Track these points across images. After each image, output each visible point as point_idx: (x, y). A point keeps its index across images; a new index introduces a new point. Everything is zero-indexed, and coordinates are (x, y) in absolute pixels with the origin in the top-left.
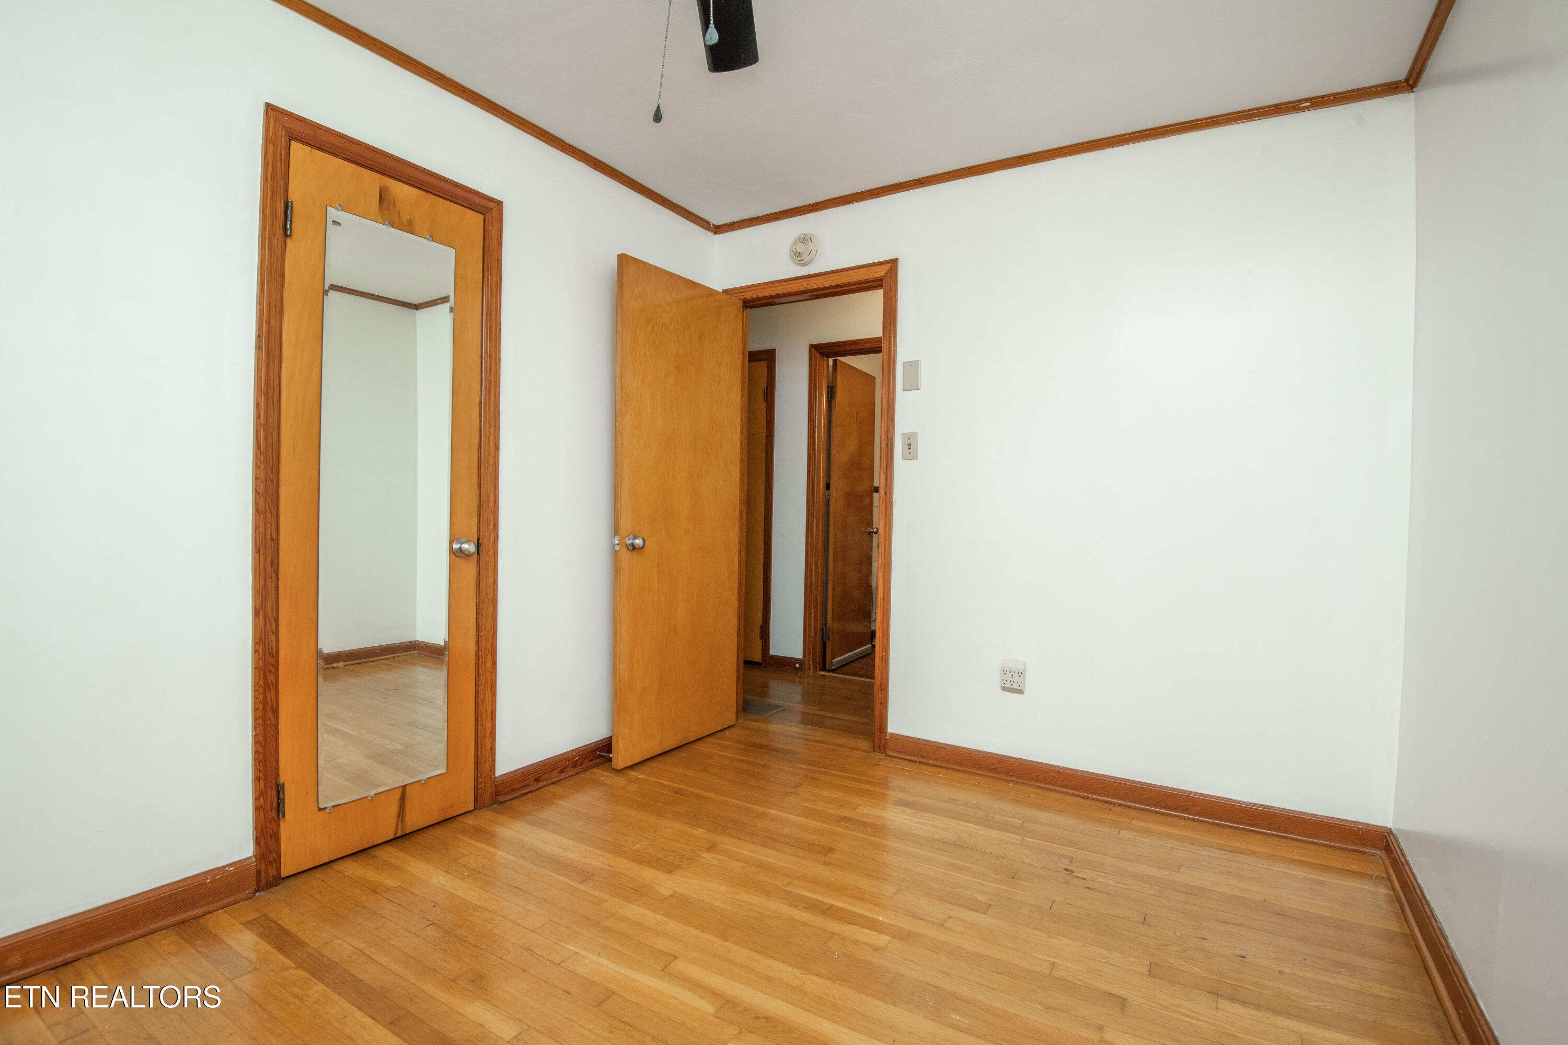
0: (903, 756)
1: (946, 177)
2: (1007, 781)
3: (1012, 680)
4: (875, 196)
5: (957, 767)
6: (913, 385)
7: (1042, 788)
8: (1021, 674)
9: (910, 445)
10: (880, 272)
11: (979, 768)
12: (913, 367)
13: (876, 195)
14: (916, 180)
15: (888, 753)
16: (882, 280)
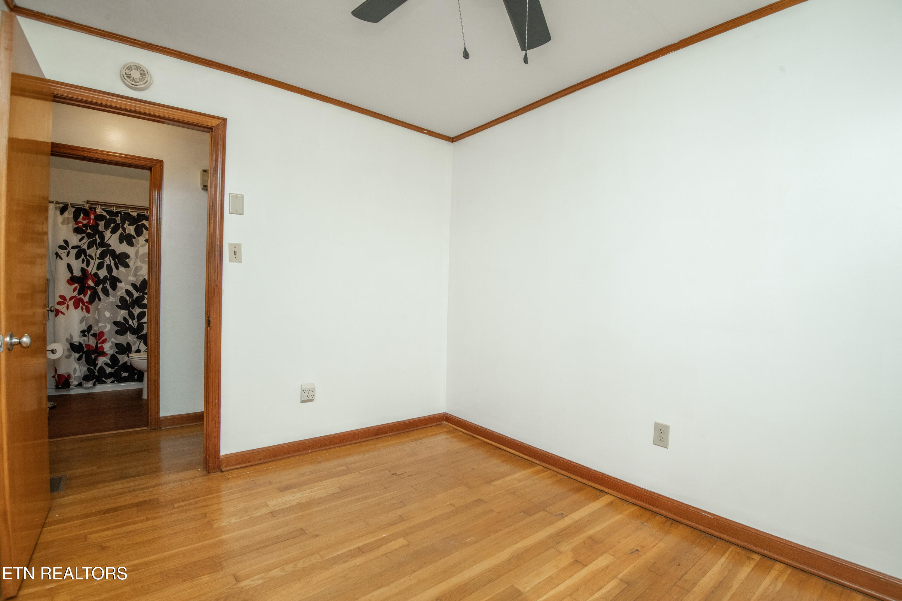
0: (236, 467)
1: (265, 80)
2: (307, 453)
3: (308, 395)
4: (206, 65)
5: (275, 459)
6: (238, 211)
7: (325, 449)
8: (313, 390)
9: (236, 252)
10: (213, 123)
11: (288, 453)
12: (238, 199)
13: (208, 64)
14: (243, 71)
15: (223, 470)
16: (212, 129)
